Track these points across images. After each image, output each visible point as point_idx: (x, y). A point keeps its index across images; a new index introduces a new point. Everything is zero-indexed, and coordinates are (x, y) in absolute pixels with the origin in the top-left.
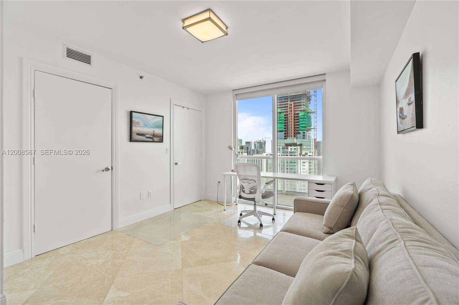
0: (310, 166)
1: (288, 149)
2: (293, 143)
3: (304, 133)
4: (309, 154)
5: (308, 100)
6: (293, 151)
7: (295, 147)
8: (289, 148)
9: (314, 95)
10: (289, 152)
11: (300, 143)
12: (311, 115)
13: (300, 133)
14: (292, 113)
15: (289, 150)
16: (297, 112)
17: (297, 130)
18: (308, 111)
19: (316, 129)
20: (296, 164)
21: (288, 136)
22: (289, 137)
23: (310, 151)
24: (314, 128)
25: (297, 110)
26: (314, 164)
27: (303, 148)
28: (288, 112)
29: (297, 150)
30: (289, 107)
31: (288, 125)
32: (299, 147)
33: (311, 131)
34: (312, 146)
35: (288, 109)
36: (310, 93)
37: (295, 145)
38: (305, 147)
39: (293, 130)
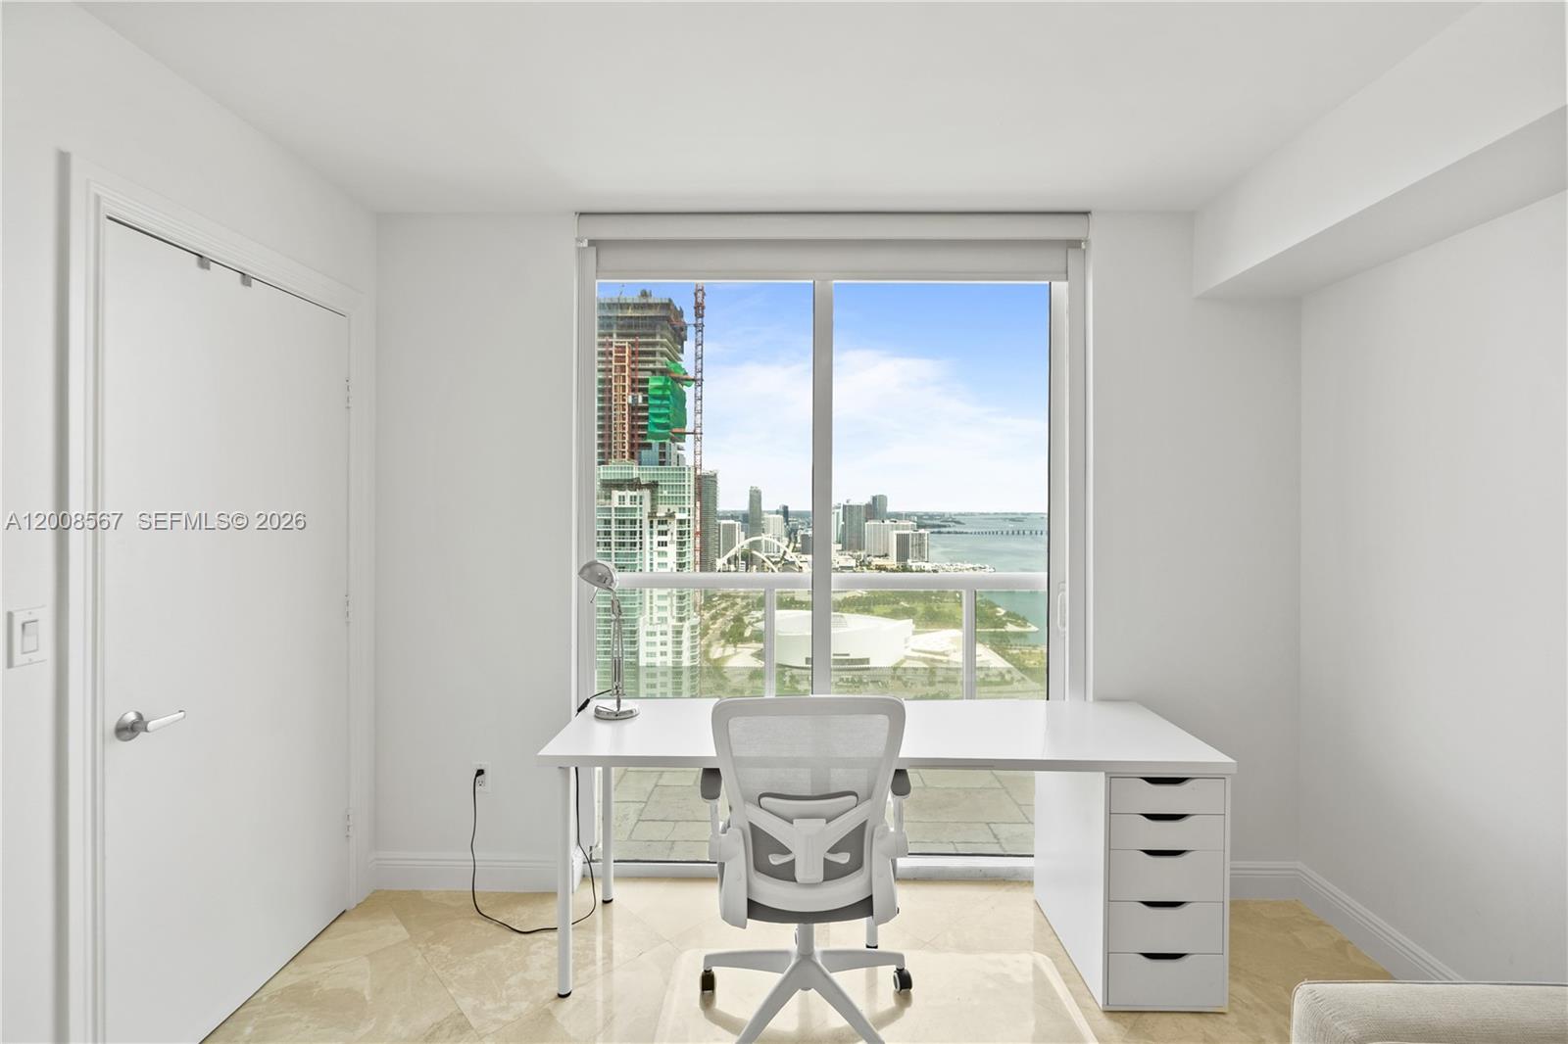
0: (681, 555)
1: (610, 498)
2: (629, 480)
3: (662, 445)
4: (679, 516)
5: (675, 339)
6: (628, 504)
7: (634, 493)
8: (616, 494)
9: (695, 325)
10: (616, 508)
11: (652, 479)
12: (685, 388)
13: (649, 446)
14: (624, 377)
15: (615, 503)
16: (641, 376)
17: (639, 435)
18: (676, 375)
19: (699, 436)
20: (638, 551)
21: (610, 453)
22: (615, 457)
23: (682, 506)
24: (694, 433)
25: (640, 366)
26: (692, 549)
27: (660, 495)
28: (611, 370)
29: (641, 504)
30: (614, 354)
31: (610, 417)
32: (646, 493)
33: (684, 441)
34: (686, 491)
35: (611, 362)
36: (682, 316)
37: (634, 484)
38: (665, 493)
39: (627, 436)
